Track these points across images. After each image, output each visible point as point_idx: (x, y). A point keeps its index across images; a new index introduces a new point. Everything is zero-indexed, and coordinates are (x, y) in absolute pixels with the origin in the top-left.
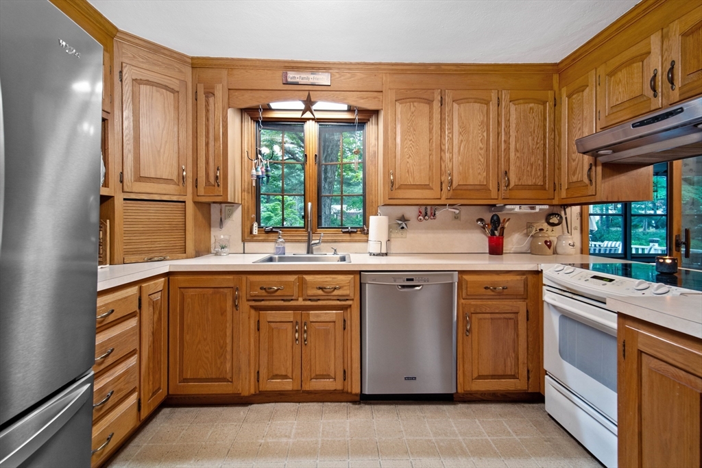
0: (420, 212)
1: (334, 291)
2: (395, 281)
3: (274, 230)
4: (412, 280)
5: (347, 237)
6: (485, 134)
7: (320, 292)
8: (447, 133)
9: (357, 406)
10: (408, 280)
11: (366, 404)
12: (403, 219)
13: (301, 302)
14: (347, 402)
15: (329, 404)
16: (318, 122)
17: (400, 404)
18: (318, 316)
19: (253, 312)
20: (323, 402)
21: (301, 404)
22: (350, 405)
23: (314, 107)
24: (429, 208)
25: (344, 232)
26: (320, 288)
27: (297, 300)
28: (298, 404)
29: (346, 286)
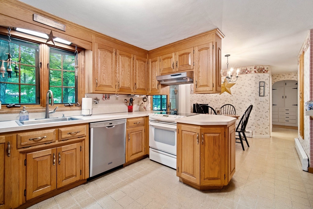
0: (104, 96)
1: (77, 133)
2: (105, 125)
3: (16, 106)
4: (111, 124)
5: (68, 108)
6: (130, 69)
7: (70, 135)
8: (117, 66)
9: (87, 184)
10: (110, 124)
11: (90, 182)
12: (97, 99)
13: (57, 142)
14: (81, 185)
15: (72, 189)
16: (49, 46)
17: (105, 176)
18: (67, 148)
19: (21, 155)
20: (68, 190)
21: (54, 197)
22: (83, 185)
23: (54, 40)
24: (107, 95)
25: (66, 106)
26: (70, 133)
27: (55, 142)
28: (53, 198)
29: (83, 130)
